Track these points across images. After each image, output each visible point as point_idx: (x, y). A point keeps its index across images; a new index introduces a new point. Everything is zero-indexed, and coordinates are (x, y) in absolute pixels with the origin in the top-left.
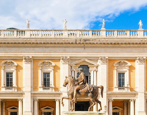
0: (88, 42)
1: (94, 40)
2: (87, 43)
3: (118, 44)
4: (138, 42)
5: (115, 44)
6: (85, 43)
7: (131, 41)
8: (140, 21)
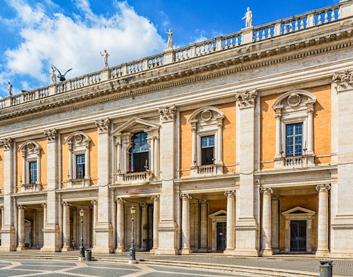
0: (132, 82)
1: (141, 76)
2: (132, 87)
3: (191, 73)
4: (233, 59)
5: (184, 75)
6: (128, 86)
7: (215, 60)
8: (248, 9)
